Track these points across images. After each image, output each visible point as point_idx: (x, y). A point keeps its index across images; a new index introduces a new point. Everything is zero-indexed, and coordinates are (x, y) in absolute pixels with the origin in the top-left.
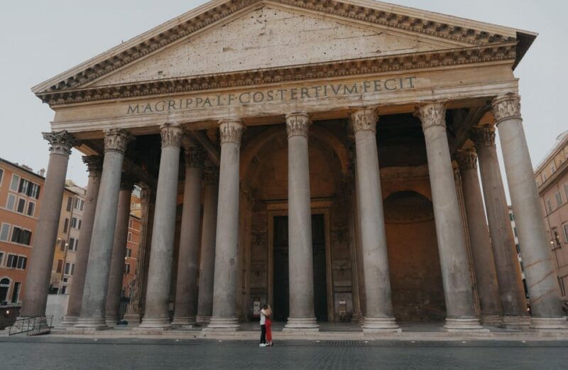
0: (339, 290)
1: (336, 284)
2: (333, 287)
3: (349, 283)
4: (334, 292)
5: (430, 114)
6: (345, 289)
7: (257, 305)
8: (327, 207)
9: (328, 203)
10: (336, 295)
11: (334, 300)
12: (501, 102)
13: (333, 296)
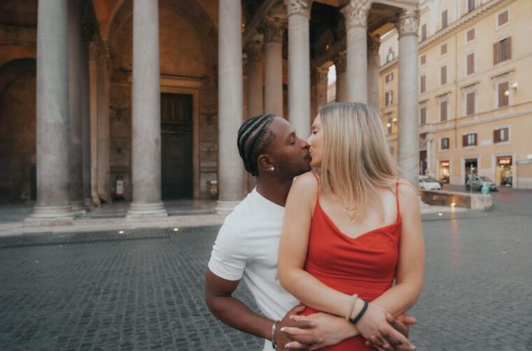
0: (205, 170)
1: (203, 164)
2: (200, 167)
3: (214, 164)
4: (200, 172)
5: (358, 13)
6: (211, 170)
7: (120, 185)
8: (196, 88)
9: (198, 84)
10: (202, 175)
11: (200, 179)
12: (408, 17)
13: (200, 176)
